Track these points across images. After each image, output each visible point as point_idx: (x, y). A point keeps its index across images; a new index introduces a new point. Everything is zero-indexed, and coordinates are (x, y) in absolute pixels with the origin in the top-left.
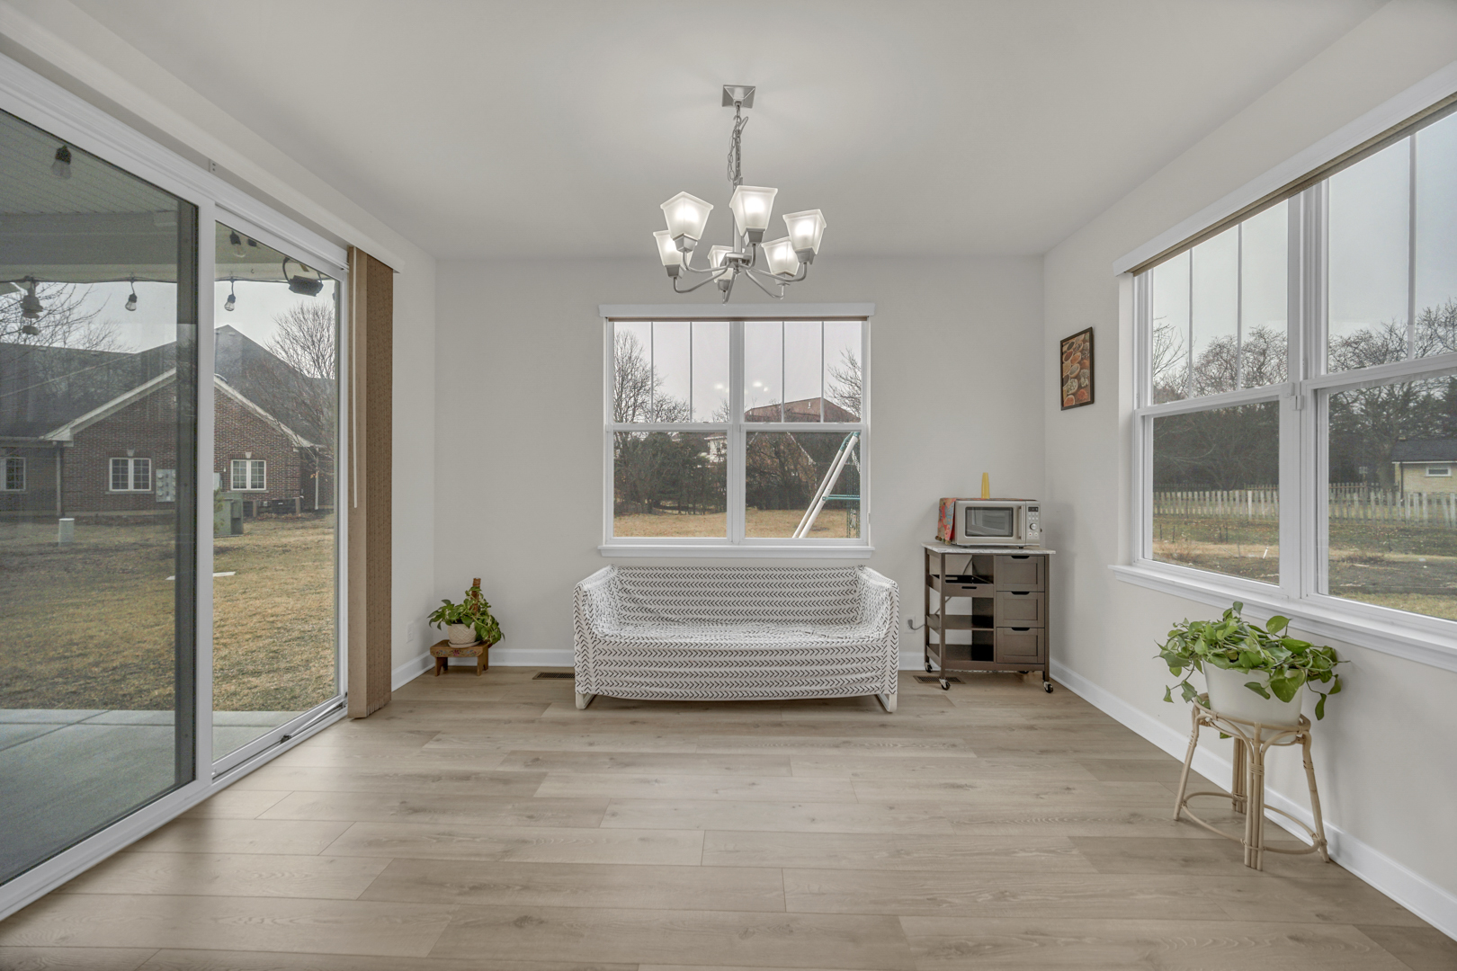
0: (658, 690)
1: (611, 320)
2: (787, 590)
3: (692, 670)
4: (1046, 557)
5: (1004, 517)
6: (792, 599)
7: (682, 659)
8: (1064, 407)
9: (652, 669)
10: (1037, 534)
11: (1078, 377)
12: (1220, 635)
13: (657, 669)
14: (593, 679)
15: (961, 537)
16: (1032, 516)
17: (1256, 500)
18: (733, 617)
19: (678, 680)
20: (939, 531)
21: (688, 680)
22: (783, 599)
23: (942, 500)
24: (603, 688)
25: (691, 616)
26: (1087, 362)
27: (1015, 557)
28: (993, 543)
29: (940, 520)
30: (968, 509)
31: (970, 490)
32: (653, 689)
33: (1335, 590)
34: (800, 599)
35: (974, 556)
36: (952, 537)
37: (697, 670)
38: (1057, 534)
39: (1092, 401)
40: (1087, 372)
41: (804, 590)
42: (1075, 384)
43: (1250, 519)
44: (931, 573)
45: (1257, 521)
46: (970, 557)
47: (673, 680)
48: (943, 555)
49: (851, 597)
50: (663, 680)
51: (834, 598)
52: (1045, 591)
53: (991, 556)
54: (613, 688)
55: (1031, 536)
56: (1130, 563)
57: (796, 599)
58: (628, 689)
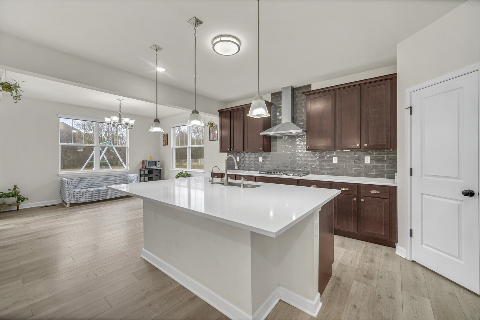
0: (90, 199)
1: (60, 118)
2: (112, 179)
3: (98, 194)
4: (161, 169)
5: (155, 163)
6: (113, 181)
7: (95, 192)
8: (163, 145)
9: (88, 195)
10: (159, 166)
11: (165, 141)
12: (180, 173)
13: (89, 195)
14: (73, 200)
15: (147, 167)
16: (159, 163)
17: (201, 161)
18: (100, 186)
19: (94, 197)
20: (142, 166)
21: (97, 196)
22: (111, 181)
23: (143, 161)
24: (75, 201)
25: (89, 187)
26: (167, 139)
27: (156, 170)
28: (152, 167)
29: (143, 164)
30: (148, 162)
31: (148, 159)
32: (88, 199)
33: (191, 168)
34: (115, 181)
35: (149, 170)
36: (146, 167)
37: (99, 194)
38: (162, 166)
39: (167, 145)
40: (167, 140)
41: (116, 179)
42: (165, 142)
43: (199, 165)
44: (141, 174)
45: (201, 166)
46: (148, 170)
47: (93, 197)
48: (144, 170)
49: (126, 179)
50: (91, 197)
51: (122, 180)
52: (161, 175)
53: (152, 170)
54: (78, 201)
55: (158, 166)
56: (173, 169)
57: (114, 181)
58: (82, 200)
